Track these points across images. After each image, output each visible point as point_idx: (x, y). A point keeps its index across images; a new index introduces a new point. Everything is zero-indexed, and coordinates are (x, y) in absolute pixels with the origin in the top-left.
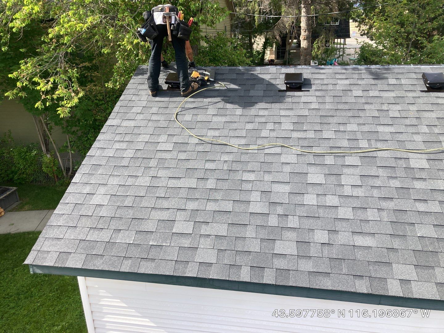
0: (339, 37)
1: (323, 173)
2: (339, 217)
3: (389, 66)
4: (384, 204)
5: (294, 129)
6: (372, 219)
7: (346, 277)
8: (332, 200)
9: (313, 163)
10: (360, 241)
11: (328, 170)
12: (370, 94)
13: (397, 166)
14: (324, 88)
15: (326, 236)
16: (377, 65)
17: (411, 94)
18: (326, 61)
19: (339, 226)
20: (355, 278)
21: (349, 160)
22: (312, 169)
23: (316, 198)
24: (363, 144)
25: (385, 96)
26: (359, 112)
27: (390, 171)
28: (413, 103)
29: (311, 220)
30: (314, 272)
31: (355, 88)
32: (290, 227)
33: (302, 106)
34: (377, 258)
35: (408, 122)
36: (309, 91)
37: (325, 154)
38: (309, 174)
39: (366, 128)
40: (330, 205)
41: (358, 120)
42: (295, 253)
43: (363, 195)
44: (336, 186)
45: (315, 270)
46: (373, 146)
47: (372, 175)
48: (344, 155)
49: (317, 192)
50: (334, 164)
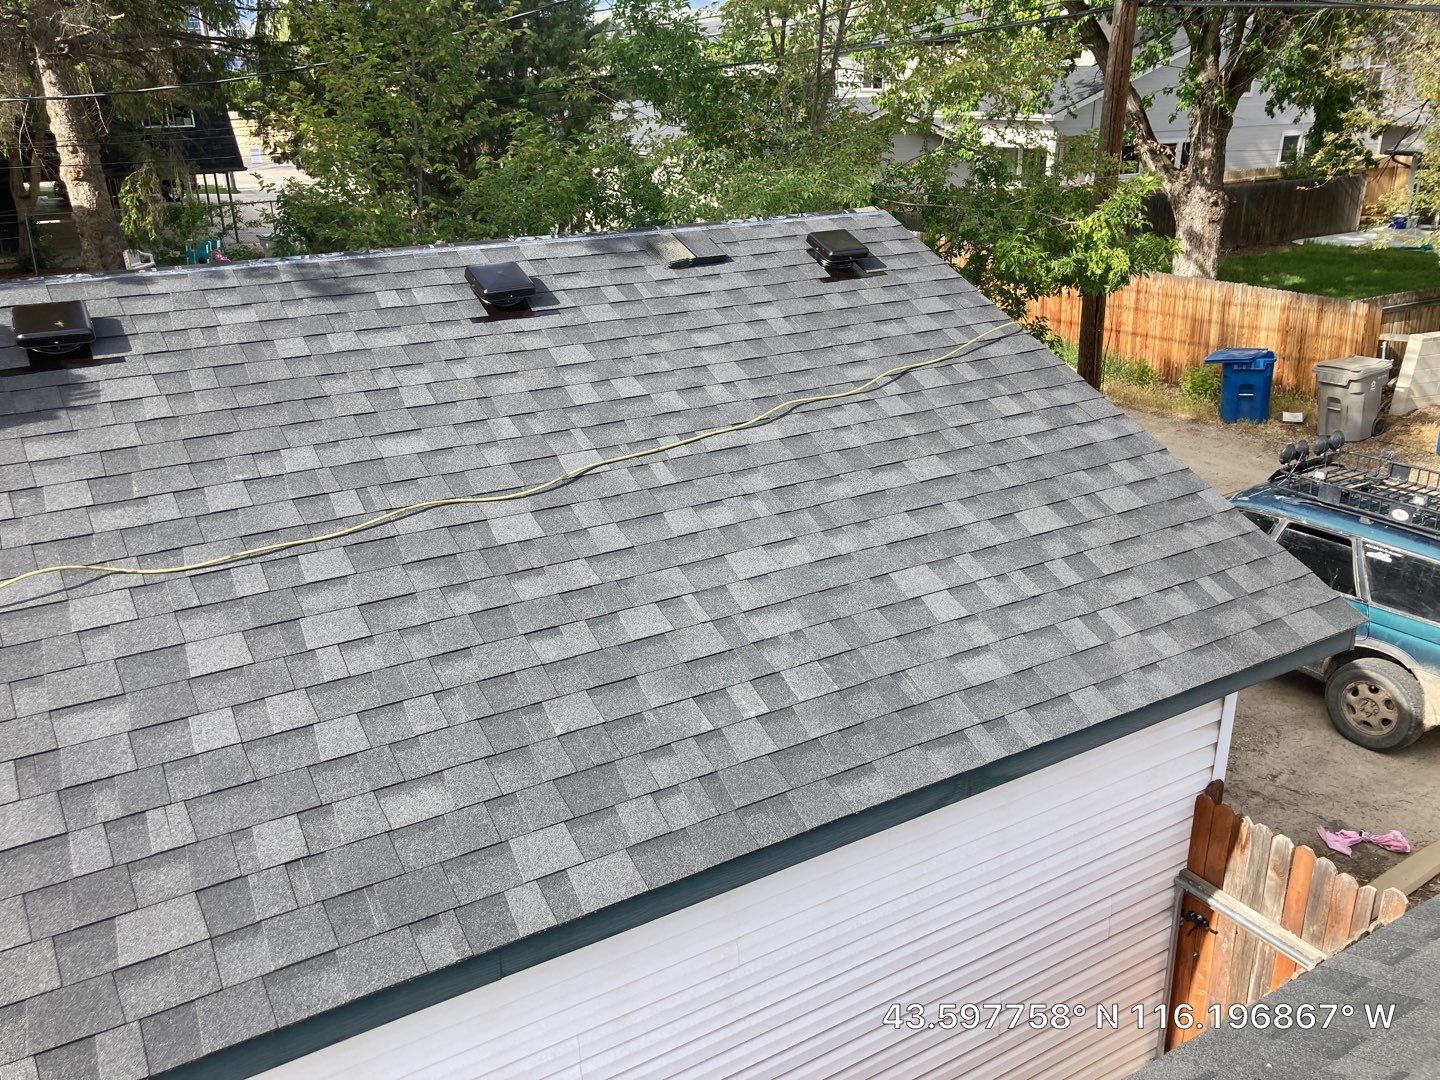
0: (207, 168)
1: (234, 629)
2: (323, 758)
3: (367, 253)
4: (449, 673)
5: (98, 501)
6: (424, 728)
7: (386, 940)
8: (284, 711)
9: (196, 602)
10: (404, 809)
11: (254, 614)
12: (333, 345)
13: (459, 551)
14: (175, 343)
15: (296, 833)
16: (334, 254)
17: (449, 333)
18: (182, 249)
19: (329, 786)
20: (414, 930)
21: (312, 567)
22: (194, 627)
23: (232, 720)
24: (346, 504)
25: (376, 345)
26: (312, 407)
27: (442, 569)
28: (460, 356)
29: (233, 800)
30: (282, 969)
31: (279, 333)
32: (160, 850)
33: (106, 415)
34: (465, 842)
35: (459, 414)
36: (121, 360)
37: (230, 566)
38: (188, 647)
39: (343, 455)
40: (284, 729)
41: (311, 434)
42: (202, 932)
43: (381, 663)
44: (289, 659)
45: (282, 963)
46: (378, 507)
47: (396, 594)
48: (292, 554)
49: (232, 699)
50: (267, 589)
